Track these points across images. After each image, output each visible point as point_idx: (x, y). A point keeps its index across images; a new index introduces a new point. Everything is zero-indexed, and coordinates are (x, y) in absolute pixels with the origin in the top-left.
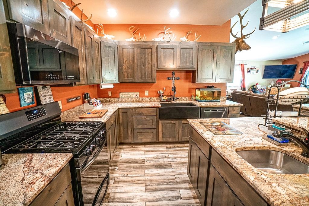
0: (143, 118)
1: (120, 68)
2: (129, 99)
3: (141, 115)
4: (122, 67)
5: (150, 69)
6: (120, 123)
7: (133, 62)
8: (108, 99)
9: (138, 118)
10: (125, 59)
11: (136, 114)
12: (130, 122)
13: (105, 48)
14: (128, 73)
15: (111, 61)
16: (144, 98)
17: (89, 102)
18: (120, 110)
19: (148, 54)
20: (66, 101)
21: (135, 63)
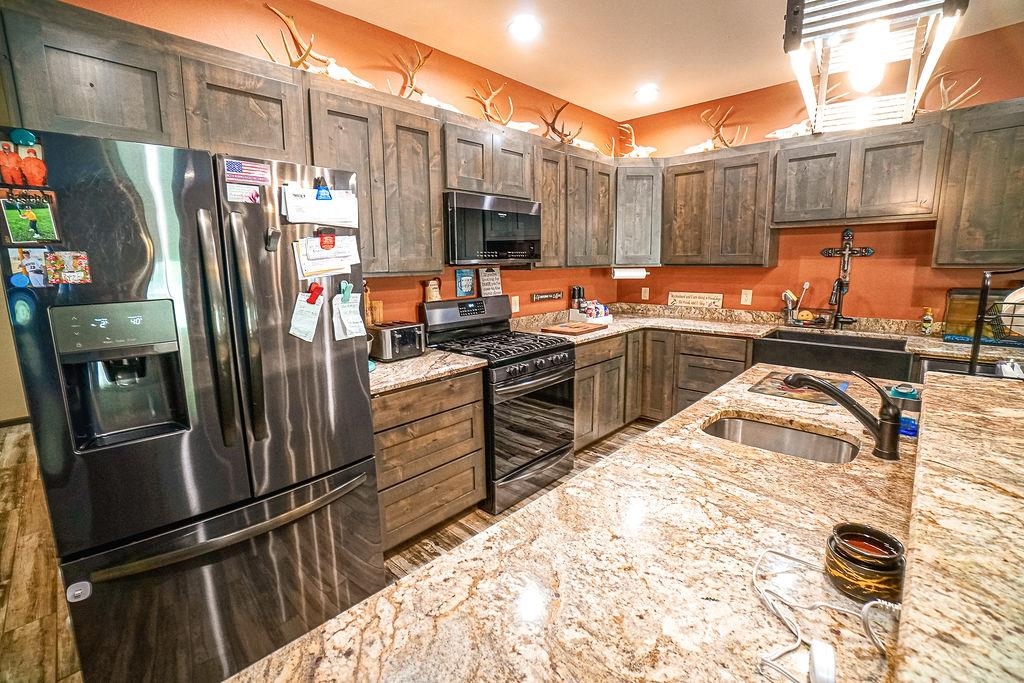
0: (706, 362)
1: (666, 226)
2: (693, 310)
3: (702, 353)
4: (672, 224)
5: (749, 226)
6: (644, 367)
7: (702, 208)
8: (638, 307)
9: (692, 360)
10: (680, 202)
11: (689, 349)
12: (670, 366)
13: (627, 183)
14: (685, 238)
15: (641, 210)
16: (737, 312)
17: (579, 308)
18: (649, 334)
19: (746, 181)
20: (529, 298)
21: (706, 212)
